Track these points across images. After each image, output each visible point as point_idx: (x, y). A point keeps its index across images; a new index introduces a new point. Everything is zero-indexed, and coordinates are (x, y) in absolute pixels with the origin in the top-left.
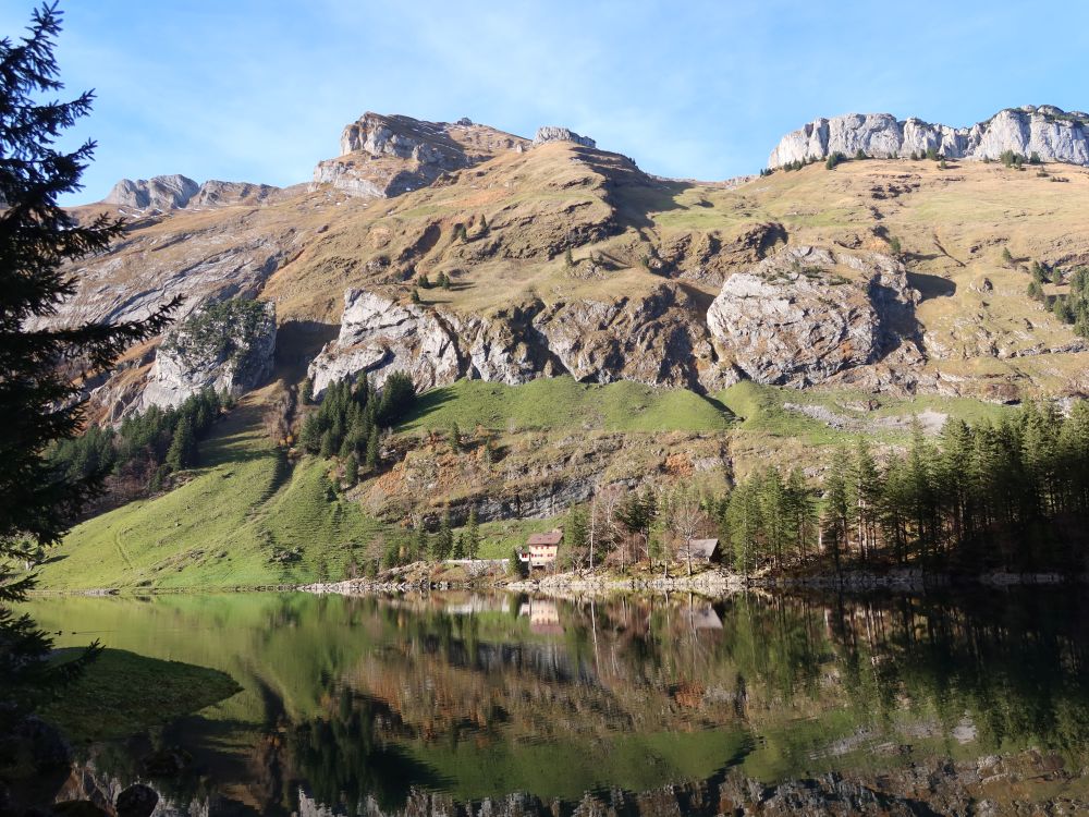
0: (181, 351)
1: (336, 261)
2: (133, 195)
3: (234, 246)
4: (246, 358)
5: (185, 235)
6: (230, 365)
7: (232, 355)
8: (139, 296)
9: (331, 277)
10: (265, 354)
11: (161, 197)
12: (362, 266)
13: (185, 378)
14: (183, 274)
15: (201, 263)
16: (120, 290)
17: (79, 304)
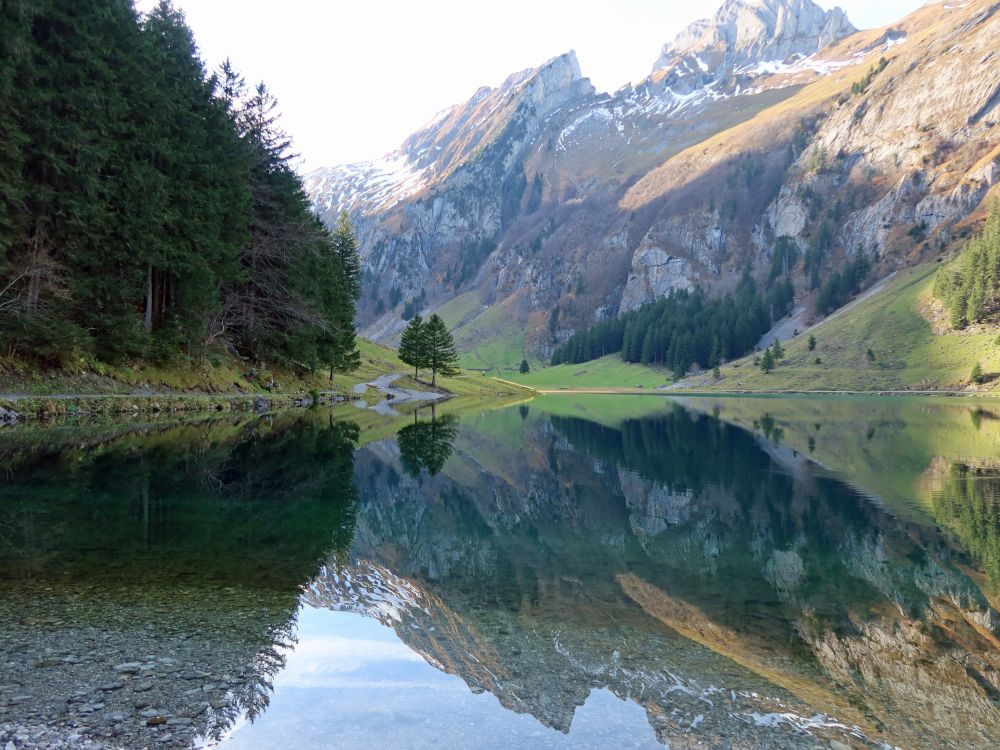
17: (961, 81)
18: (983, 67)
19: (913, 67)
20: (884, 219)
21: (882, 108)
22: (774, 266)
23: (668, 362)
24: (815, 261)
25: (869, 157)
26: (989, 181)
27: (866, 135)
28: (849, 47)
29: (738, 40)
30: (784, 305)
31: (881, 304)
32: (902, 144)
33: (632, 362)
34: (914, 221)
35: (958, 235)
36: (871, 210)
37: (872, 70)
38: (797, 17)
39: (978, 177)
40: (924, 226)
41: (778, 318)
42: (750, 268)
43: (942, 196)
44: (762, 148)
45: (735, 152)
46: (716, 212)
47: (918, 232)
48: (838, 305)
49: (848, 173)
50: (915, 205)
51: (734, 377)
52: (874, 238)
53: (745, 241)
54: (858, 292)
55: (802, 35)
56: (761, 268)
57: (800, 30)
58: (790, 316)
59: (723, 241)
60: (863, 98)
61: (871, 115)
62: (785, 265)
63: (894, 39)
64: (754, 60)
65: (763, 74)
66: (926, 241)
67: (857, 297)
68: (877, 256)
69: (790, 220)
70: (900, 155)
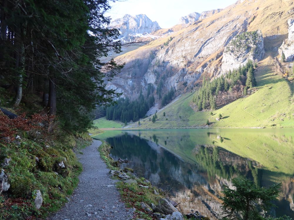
0: (232, 51)
1: (274, 14)
2: (184, 20)
3: (231, 20)
4: (256, 50)
5: (214, 21)
6: (251, 53)
7: (250, 50)
8: (208, 40)
9: (274, 20)
10: (261, 48)
11: (191, 19)
12: (286, 12)
13: (236, 60)
14: (219, 31)
15: (223, 27)
16: (202, 40)
17: (191, 46)
18: (196, 43)
19: (179, 40)
20: (176, 80)
21: (173, 50)
22: (148, 92)
23: (121, 120)
24: (159, 91)
25: (171, 63)
26: (201, 72)
27: (169, 57)
28: (159, 33)
29: (130, 26)
30: (152, 103)
31: (180, 103)
32: (179, 60)
33: (110, 120)
34: (184, 81)
35: (195, 86)
36: (173, 78)
37: (168, 40)
38: (146, 22)
39: (198, 71)
40: (186, 83)
41: (151, 107)
42: (141, 92)
43: (190, 75)
44: (141, 58)
45: (134, 58)
46: (130, 75)
47: (185, 84)
48: (167, 103)
49: (166, 67)
50: (184, 77)
51: (145, 124)
52: (174, 85)
53: (139, 84)
54: (172, 100)
55: (147, 27)
56: (145, 92)
57: (146, 26)
58: (154, 106)
59: (133, 84)
60: (168, 47)
61: (170, 52)
62: (151, 92)
63: (170, 32)
64: (134, 32)
65: (137, 37)
66: (187, 87)
67: (172, 101)
68: (175, 90)
69: (151, 79)
70: (179, 63)
